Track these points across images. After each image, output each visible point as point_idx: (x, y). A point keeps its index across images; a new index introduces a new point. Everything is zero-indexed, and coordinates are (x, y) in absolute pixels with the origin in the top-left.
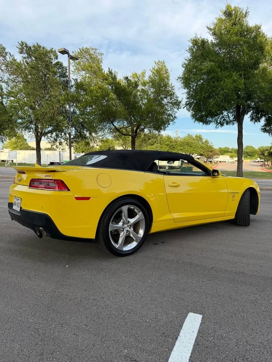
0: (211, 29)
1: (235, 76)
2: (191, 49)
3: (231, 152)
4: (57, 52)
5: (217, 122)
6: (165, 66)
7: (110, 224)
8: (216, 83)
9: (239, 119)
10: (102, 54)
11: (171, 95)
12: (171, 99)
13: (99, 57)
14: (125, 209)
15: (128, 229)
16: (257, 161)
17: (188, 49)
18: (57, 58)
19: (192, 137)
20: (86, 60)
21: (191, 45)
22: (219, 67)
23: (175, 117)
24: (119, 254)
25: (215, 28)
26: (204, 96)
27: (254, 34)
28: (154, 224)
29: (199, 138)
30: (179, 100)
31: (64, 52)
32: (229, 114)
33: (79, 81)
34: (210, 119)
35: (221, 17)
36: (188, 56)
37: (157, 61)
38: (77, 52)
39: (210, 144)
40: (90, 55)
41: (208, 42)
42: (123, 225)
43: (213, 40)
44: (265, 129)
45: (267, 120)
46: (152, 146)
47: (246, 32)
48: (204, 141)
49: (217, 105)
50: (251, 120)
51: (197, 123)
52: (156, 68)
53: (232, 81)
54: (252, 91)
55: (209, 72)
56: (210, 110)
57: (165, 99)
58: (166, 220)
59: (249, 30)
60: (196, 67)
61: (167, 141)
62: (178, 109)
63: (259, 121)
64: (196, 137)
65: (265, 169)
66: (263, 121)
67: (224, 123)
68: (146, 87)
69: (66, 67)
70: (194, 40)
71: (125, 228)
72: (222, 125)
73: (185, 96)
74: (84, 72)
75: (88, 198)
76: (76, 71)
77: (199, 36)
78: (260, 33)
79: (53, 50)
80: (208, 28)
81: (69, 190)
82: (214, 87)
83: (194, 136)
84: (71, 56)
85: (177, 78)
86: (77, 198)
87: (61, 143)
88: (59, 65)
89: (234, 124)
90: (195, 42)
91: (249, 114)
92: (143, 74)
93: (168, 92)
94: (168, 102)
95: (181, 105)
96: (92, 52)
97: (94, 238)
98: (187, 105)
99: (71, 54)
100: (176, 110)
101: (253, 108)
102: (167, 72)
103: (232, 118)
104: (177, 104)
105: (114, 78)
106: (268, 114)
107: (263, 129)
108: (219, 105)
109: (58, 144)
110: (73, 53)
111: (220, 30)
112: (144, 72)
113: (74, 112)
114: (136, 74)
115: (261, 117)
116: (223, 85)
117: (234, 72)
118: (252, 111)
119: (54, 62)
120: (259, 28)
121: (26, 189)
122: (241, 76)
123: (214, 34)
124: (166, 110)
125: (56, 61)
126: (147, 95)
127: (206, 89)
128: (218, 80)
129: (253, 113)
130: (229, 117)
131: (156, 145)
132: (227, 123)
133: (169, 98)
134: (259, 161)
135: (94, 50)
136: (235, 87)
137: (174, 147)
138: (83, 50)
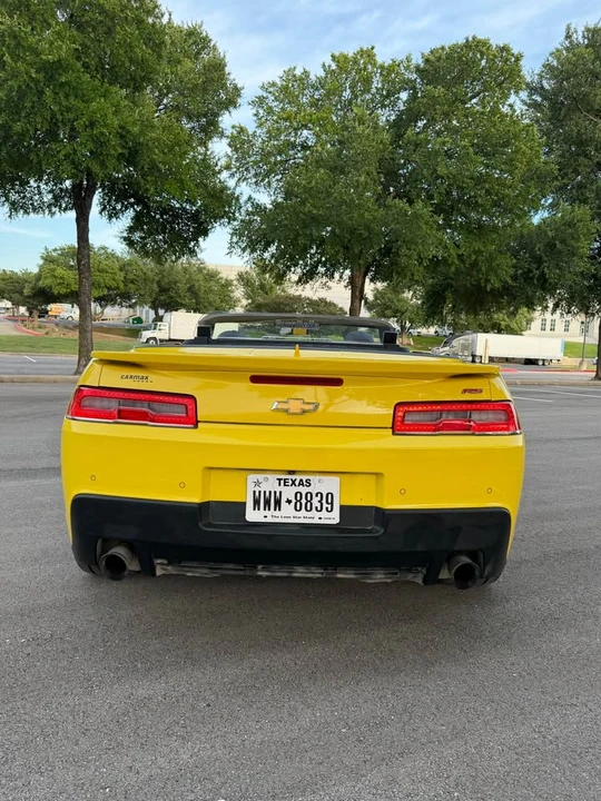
9: (81, 206)
134: (4, 308)
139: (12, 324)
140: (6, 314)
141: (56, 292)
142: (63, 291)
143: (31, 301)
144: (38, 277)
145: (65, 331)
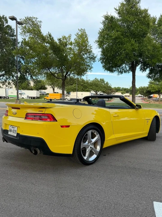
0: (117, 10)
1: (133, 41)
2: (104, 22)
3: (122, 90)
4: (8, 18)
5: (118, 71)
6: (85, 32)
7: (82, 143)
8: (121, 46)
9: (133, 70)
10: (41, 22)
11: (89, 52)
12: (89, 55)
13: (38, 23)
14: (89, 132)
15: (91, 146)
16: (138, 96)
17: (102, 22)
18: (7, 23)
19: (98, 80)
20: (29, 25)
21: (104, 19)
22: (122, 35)
23: (92, 67)
24: (87, 163)
25: (119, 9)
26: (113, 54)
27: (144, 15)
28: (105, 142)
29: (102, 81)
30: (95, 56)
31: (13, 19)
32: (126, 66)
33: (27, 40)
34: (114, 69)
35: (123, 2)
36: (102, 26)
37: (80, 29)
38: (23, 19)
39: (110, 85)
40: (32, 22)
41: (115, 18)
42: (88, 143)
43: (118, 17)
44: (149, 76)
45: (150, 70)
46: (72, 86)
47: (139, 13)
48: (106, 83)
49: (121, 60)
50: (141, 70)
51: (106, 71)
52: (80, 33)
53: (131, 45)
54: (142, 51)
55: (116, 38)
56: (116, 63)
57: (85, 55)
58: (111, 139)
59: (141, 12)
60: (108, 35)
61: (82, 82)
62: (94, 62)
63: (146, 71)
64: (100, 80)
65: (144, 101)
66: (148, 71)
67: (123, 72)
68: (73, 46)
69: (14, 29)
70: (106, 17)
71: (89, 146)
72: (122, 73)
73: (100, 53)
74: (28, 34)
75: (68, 126)
76: (23, 33)
77: (109, 14)
78: (148, 14)
79: (5, 17)
80: (115, 9)
81: (57, 121)
82: (120, 48)
83: (99, 80)
84: (18, 22)
85: (95, 41)
86: (62, 127)
87: (9, 83)
88: (9, 27)
89: (129, 72)
90: (107, 18)
91: (139, 66)
92: (70, 37)
93: (87, 50)
94: (87, 57)
95: (96, 59)
96: (34, 20)
97: (72, 153)
98: (101, 59)
99: (18, 20)
100: (92, 62)
101: (142, 63)
102: (86, 37)
103: (128, 68)
104: (93, 58)
105: (52, 39)
106: (151, 67)
107: (148, 76)
108: (123, 60)
109: (7, 84)
110: (20, 20)
111: (122, 10)
112: (70, 35)
113: (20, 62)
114: (65, 37)
115: (147, 68)
116: (125, 47)
117: (131, 38)
118: (141, 64)
119: (6, 25)
120: (147, 11)
121: (22, 120)
122: (136, 42)
123: (119, 13)
124: (86, 62)
125: (7, 25)
126: (73, 51)
127: (115, 49)
128: (122, 44)
129: (142, 65)
130: (126, 68)
131: (74, 85)
132: (125, 72)
133: (88, 54)
134: (139, 96)
135: (35, 19)
136: (133, 49)
137: (86, 87)
138: (28, 18)
139: (141, 100)
140: (141, 98)
141: (152, 91)
142: (154, 91)
143: (146, 94)
144: (148, 88)
145: (155, 102)
